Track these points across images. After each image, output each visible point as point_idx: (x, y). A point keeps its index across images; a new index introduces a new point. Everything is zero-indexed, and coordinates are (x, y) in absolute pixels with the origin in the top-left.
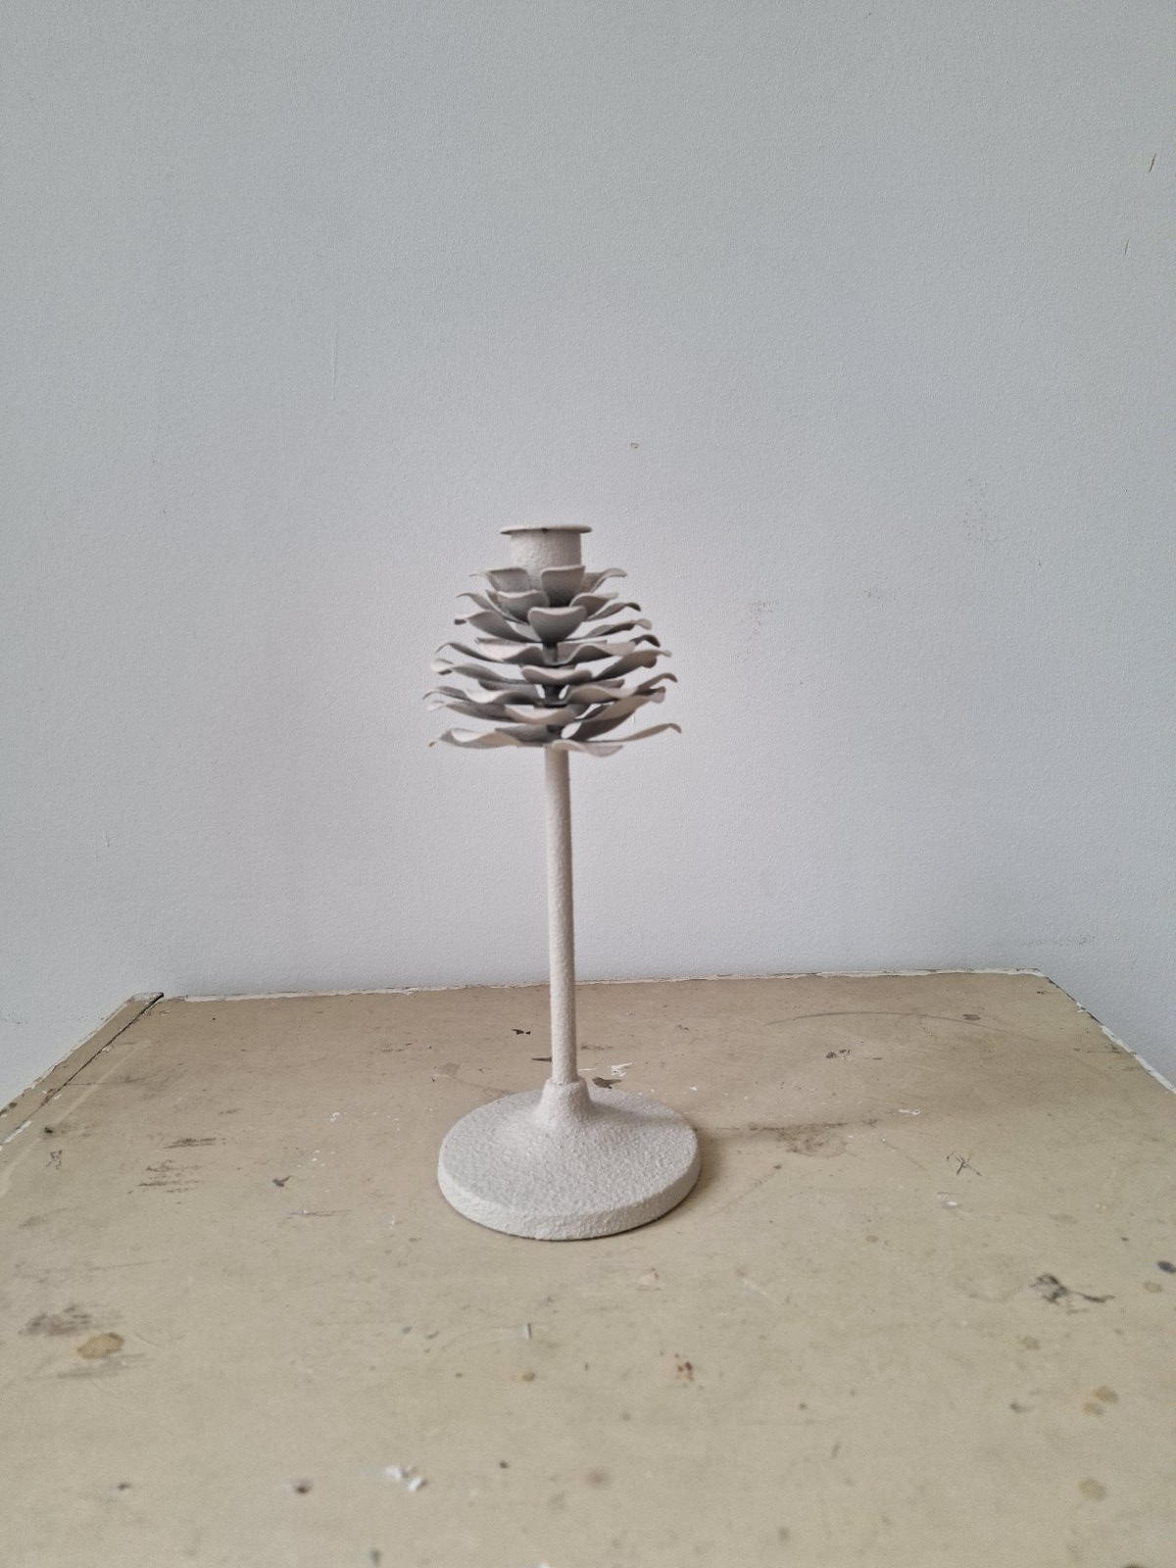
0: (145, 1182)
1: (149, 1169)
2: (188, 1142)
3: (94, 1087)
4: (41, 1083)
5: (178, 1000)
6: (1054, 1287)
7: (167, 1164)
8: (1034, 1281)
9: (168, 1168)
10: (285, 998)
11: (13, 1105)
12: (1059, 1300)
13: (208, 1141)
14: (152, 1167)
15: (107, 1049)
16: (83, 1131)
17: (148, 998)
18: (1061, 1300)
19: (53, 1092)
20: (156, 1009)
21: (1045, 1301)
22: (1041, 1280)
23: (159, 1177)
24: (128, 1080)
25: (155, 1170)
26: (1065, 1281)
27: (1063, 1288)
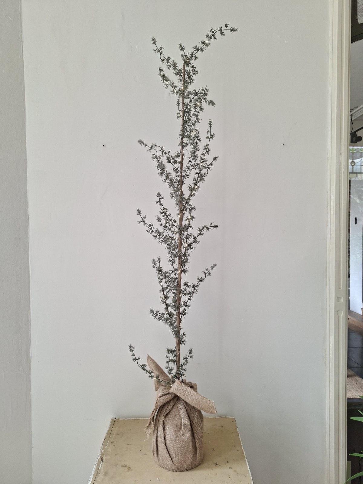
1: (125, 448)
2: (129, 444)
3: (114, 436)
4: (107, 434)
5: (118, 419)
7: (127, 447)
10: (133, 419)
11: (105, 438)
13: (131, 444)
15: (113, 429)
16: (115, 442)
17: (114, 419)
19: (109, 436)
20: (116, 421)
23: (127, 449)
24: (118, 434)
27: (217, 464)
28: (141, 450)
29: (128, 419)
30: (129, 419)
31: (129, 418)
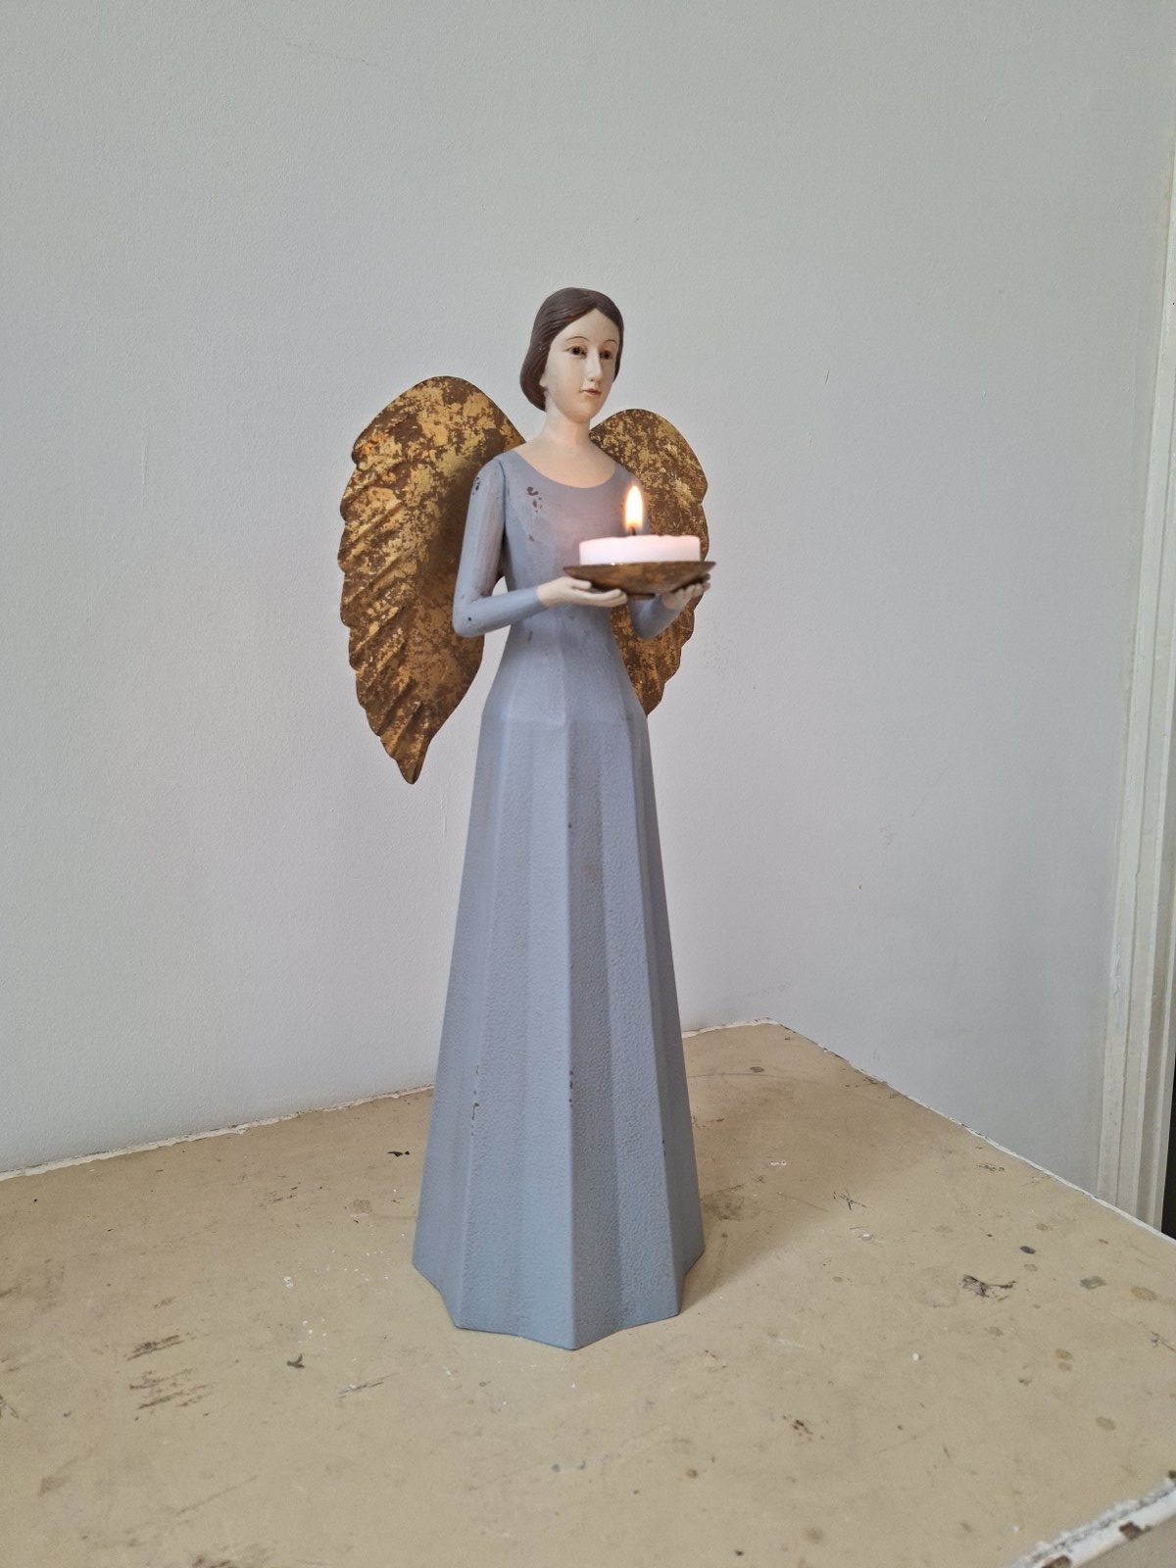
0: (142, 1402)
1: (132, 1387)
2: (149, 1347)
6: (977, 1284)
7: (149, 1377)
8: (963, 1284)
9: (154, 1381)
12: (987, 1294)
13: (172, 1340)
14: (135, 1384)
18: (988, 1293)
21: (979, 1297)
22: (965, 1280)
23: (155, 1395)
25: (141, 1387)
26: (981, 1278)
27: (983, 1284)
28: (298, 1364)
29: (53, 1167)
30: (67, 1163)
31: (57, 1159)
